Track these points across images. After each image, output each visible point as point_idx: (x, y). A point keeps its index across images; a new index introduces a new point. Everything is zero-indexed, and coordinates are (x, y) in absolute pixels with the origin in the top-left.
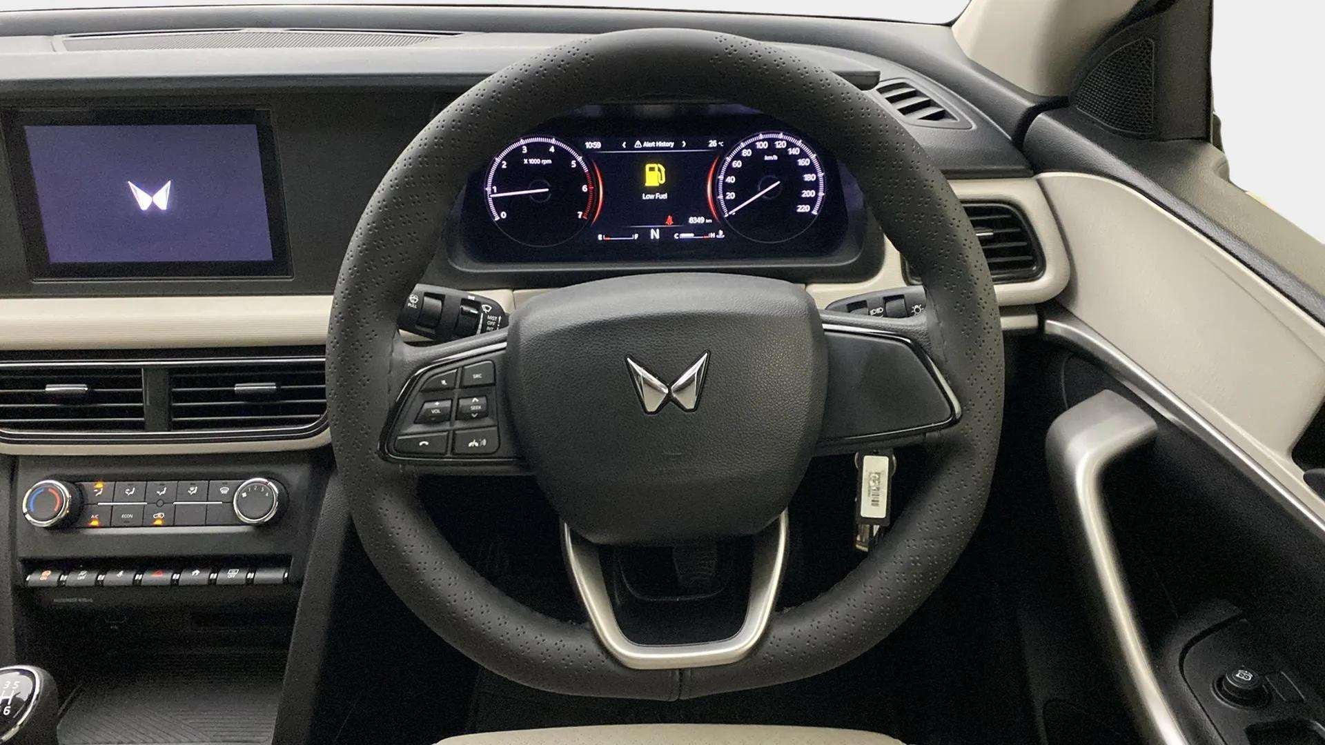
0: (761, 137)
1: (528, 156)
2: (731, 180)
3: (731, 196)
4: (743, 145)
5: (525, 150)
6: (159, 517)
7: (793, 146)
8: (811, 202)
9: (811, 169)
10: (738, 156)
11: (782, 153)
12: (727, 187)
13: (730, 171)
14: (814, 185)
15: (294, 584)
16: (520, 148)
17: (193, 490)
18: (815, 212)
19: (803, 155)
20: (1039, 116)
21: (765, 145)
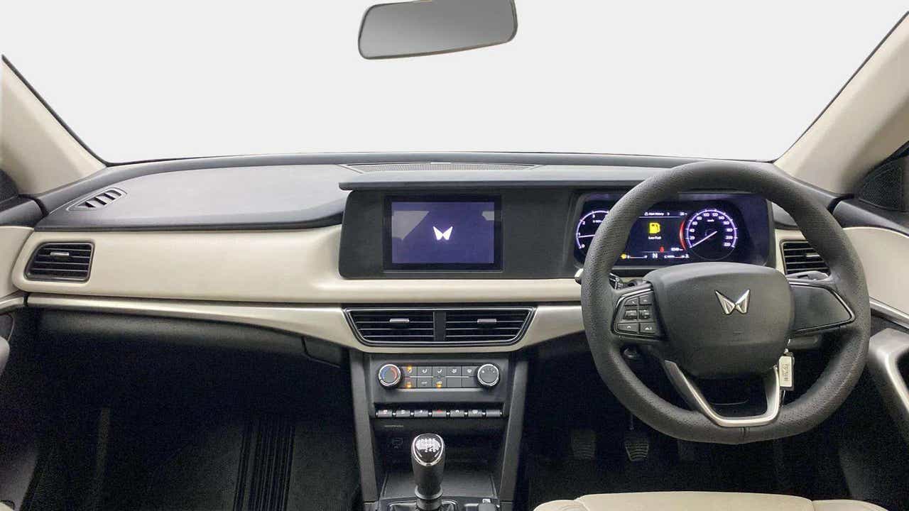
0: (706, 211)
1: (595, 219)
2: (692, 230)
3: (693, 238)
4: (698, 214)
5: (594, 216)
6: (439, 383)
7: (722, 215)
8: (731, 241)
9: (730, 226)
10: (695, 220)
11: (715, 218)
12: (691, 234)
13: (692, 227)
14: (732, 234)
15: (505, 418)
16: (591, 216)
17: (454, 371)
18: (733, 246)
19: (726, 219)
20: (840, 203)
21: (708, 215)
